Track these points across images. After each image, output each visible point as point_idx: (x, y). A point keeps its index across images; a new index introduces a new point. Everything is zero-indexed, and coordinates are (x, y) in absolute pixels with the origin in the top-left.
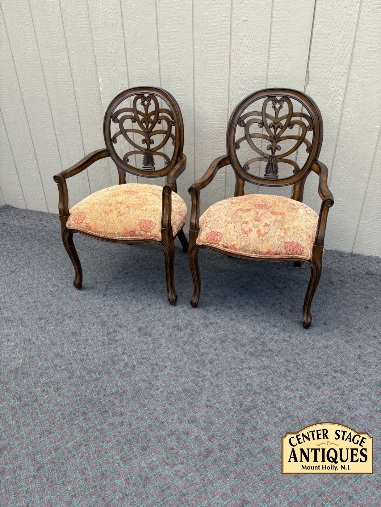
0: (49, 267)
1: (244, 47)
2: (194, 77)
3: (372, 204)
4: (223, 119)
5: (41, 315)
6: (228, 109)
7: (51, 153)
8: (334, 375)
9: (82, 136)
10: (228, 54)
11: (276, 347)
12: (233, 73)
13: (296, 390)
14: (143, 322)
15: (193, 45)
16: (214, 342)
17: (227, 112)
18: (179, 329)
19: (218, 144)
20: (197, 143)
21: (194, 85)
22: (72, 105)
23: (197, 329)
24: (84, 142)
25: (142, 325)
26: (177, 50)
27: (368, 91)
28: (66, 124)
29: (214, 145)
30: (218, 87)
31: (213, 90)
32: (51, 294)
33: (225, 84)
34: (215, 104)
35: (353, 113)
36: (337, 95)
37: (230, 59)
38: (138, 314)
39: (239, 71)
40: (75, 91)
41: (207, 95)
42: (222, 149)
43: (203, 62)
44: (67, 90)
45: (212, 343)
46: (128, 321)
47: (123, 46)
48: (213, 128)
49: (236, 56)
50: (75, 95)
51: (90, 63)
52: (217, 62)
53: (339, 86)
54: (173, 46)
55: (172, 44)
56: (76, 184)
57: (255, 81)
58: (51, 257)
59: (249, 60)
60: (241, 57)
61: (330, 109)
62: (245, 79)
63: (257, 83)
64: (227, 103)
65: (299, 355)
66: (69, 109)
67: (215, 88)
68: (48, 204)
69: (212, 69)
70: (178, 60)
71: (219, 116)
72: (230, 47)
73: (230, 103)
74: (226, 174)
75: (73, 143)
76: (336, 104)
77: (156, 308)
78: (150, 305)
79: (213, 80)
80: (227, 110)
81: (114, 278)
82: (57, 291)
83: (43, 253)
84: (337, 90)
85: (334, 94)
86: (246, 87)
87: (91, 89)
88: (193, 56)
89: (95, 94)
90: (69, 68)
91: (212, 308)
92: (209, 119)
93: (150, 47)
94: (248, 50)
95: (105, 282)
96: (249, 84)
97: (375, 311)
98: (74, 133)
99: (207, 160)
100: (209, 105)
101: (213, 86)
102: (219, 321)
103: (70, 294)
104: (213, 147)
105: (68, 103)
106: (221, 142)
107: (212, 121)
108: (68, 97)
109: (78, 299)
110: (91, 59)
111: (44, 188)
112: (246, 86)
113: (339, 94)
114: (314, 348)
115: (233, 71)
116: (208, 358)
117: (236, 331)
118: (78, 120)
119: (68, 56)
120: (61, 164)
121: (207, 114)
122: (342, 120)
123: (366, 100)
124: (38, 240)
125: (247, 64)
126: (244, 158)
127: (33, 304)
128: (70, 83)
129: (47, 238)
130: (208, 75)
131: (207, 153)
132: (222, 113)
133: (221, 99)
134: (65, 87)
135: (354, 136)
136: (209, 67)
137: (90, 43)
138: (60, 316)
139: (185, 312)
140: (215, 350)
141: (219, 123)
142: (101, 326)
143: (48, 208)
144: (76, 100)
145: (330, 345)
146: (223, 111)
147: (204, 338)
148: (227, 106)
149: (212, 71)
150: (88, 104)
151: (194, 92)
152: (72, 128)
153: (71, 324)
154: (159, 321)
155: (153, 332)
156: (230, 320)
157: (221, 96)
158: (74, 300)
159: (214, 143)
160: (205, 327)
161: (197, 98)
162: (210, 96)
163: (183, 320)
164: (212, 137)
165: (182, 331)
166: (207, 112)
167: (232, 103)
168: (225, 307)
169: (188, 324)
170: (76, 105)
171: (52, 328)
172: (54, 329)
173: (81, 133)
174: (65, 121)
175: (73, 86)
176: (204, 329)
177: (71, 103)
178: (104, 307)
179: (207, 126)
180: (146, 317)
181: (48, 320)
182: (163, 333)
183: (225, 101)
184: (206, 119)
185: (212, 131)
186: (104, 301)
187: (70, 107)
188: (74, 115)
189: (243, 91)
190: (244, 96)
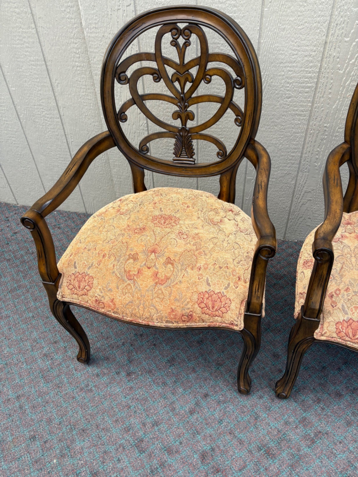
0: (33, 317)
4: (312, 62)
5: (33, 430)
6: (326, 43)
7: (7, 121)
9: (54, 94)
14: (204, 438)
17: (322, 49)
18: (269, 454)
19: (295, 107)
22: (31, 40)
24: (60, 105)
25: (204, 446)
28: (24, 74)
29: (287, 108)
31: (301, 6)
32: (44, 377)
34: (301, 34)
38: (193, 419)
40: (33, 15)
41: (287, 16)
42: (301, 115)
44: (18, 14)
46: (179, 436)
48: (291, 78)
50: (34, 22)
56: (53, 167)
58: (32, 294)
66: (27, 47)
68: (14, 193)
71: (306, 56)
73: (331, 32)
74: (302, 153)
75: (40, 105)
77: (219, 403)
78: (206, 396)
80: (323, 46)
81: (136, 334)
82: (52, 368)
83: (20, 287)
87: (63, 9)
89: (71, 18)
91: (309, 398)
92: (286, 62)
95: (123, 344)
98: (40, 88)
99: (271, 132)
100: (289, 35)
102: (329, 429)
103: (73, 374)
104: (286, 112)
105: (24, 37)
106: (301, 104)
107: (290, 67)
108: (22, 26)
109: (87, 386)
111: (5, 172)
118: (44, 67)
120: (26, 138)
121: (282, 54)
124: (8, 260)
126: (339, 128)
127: (17, 404)
129: (22, 256)
131: (273, 122)
132: (312, 50)
133: (315, 25)
134: (15, 8)
138: (64, 430)
139: (268, 409)
141: (304, 71)
142: (137, 451)
143: (15, 198)
144: (37, 32)
146: (315, 46)
148: (324, 38)
150: (59, 38)
151: (262, 11)
152: (35, 80)
153: (85, 450)
154: (230, 433)
155: (227, 463)
156: (347, 425)
157: (315, 19)
158: (82, 389)
159: (288, 105)
160: (311, 444)
161: (267, 23)
162: (294, 18)
163: (270, 430)
164: (287, 95)
165: (273, 456)
166: (283, 50)
167: (335, 32)
168: (329, 394)
169: (281, 438)
170: (38, 40)
171: (55, 461)
172: (60, 464)
173: (53, 90)
174: (23, 68)
175: (30, 5)
176: (309, 450)
177: (29, 37)
178: (133, 404)
179: (280, 76)
180: (207, 424)
181: (45, 442)
182: (245, 467)
183: (321, 27)
184: (280, 63)
185: (288, 85)
186: (131, 388)
187: (27, 45)
188: (37, 58)
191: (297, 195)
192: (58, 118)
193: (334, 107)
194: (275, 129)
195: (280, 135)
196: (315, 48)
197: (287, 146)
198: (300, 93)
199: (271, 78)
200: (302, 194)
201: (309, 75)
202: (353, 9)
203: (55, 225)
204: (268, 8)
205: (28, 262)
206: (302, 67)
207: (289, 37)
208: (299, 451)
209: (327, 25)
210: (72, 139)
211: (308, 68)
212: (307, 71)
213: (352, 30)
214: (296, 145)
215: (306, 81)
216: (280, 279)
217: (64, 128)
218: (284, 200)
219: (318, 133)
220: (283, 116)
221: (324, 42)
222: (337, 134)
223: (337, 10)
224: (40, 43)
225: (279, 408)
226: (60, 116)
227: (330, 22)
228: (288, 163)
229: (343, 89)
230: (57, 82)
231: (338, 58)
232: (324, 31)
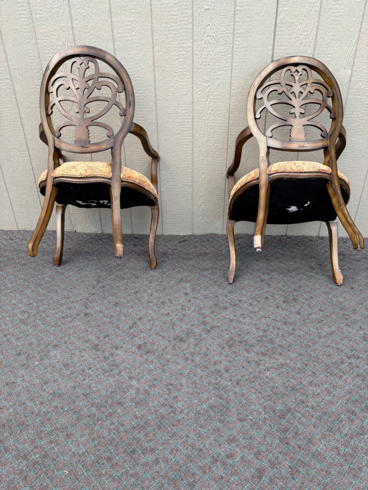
0: (11, 292)
1: (207, 37)
2: (154, 70)
4: (187, 113)
5: (19, 350)
8: (349, 361)
9: (26, 140)
10: (191, 45)
11: (285, 342)
12: (196, 64)
13: (320, 384)
14: (140, 339)
15: (153, 35)
16: (223, 348)
17: (191, 106)
18: (181, 340)
19: (183, 140)
20: (161, 139)
21: (155, 78)
22: (12, 105)
24: (29, 147)
25: (139, 342)
26: (135, 41)
29: (178, 141)
30: (180, 80)
31: (175, 83)
32: (23, 323)
33: (188, 76)
34: (178, 98)
37: (193, 50)
38: (131, 331)
39: (202, 62)
40: (14, 90)
41: (169, 88)
42: (187, 145)
43: (164, 54)
44: (4, 89)
45: (220, 349)
46: (123, 340)
47: (72, 37)
48: (177, 123)
49: (199, 46)
50: (15, 95)
51: (32, 58)
52: (179, 53)
54: (129, 36)
55: (129, 35)
56: (22, 194)
57: (220, 72)
58: (9, 280)
59: (213, 51)
60: (204, 48)
62: (209, 70)
63: (221, 75)
64: (191, 97)
65: (309, 346)
66: (9, 110)
67: (178, 81)
69: (174, 61)
70: (136, 51)
71: (183, 110)
72: (193, 37)
73: (194, 96)
74: (193, 170)
75: (15, 148)
79: (176, 73)
80: (191, 104)
81: (90, 294)
82: (28, 318)
86: (211, 79)
88: (153, 48)
90: (6, 64)
92: (173, 114)
93: (104, 38)
94: (212, 40)
95: (81, 300)
96: (214, 76)
98: (16, 137)
99: (171, 157)
100: (172, 99)
101: (176, 79)
102: (219, 324)
103: (45, 319)
104: (178, 143)
105: (7, 104)
106: (186, 138)
107: (176, 116)
109: (56, 324)
110: (33, 53)
112: (210, 78)
114: (320, 337)
115: (196, 63)
116: (223, 367)
117: (240, 332)
118: (20, 123)
119: (5, 51)
121: (169, 109)
125: (211, 55)
128: (8, 81)
130: (169, 68)
131: (171, 150)
132: (186, 107)
133: (185, 93)
134: (2, 86)
136: (170, 59)
137: (30, 35)
138: (42, 347)
140: (226, 356)
142: (94, 351)
144: (16, 101)
145: (334, 332)
146: (187, 104)
147: (210, 345)
148: (191, 99)
149: (174, 63)
150: (31, 104)
151: (155, 86)
152: (13, 131)
153: (58, 355)
154: (156, 334)
155: (154, 348)
157: (184, 90)
158: (52, 326)
159: (179, 139)
160: (208, 333)
161: (158, 92)
162: (173, 90)
163: (182, 329)
164: (177, 133)
165: (185, 341)
166: (170, 107)
167: (196, 96)
169: (189, 332)
170: (17, 106)
171: (37, 363)
172: (40, 364)
173: (25, 137)
174: (4, 124)
175: (13, 84)
176: (207, 336)
177: (10, 103)
178: (90, 329)
179: (171, 121)
180: (141, 332)
181: (28, 355)
182: (166, 348)
183: (189, 94)
184: (170, 114)
185: (177, 127)
186: (88, 321)
187: (9, 108)
188: (15, 117)
189: (207, 83)
190: (209, 88)
191: (195, 200)
192: (28, 157)
193: (205, 139)
194: (173, 154)
195: (177, 158)
197: (183, 165)
198: (184, 131)
199: (166, 123)
200: (198, 198)
201: (187, 120)
203: (22, 239)
205: (3, 262)
206: (182, 116)
208: (200, 337)
210: (37, 171)
211: (185, 116)
212: (185, 118)
213: (205, 95)
214: (188, 164)
215: (186, 124)
216: (190, 255)
217: (31, 164)
218: (187, 204)
219: (199, 156)
220: (177, 146)
221: (192, 102)
223: (195, 85)
224: (18, 107)
226: (29, 155)
227: (193, 92)
228: (185, 177)
229: (208, 128)
230: (28, 132)
231: (201, 110)
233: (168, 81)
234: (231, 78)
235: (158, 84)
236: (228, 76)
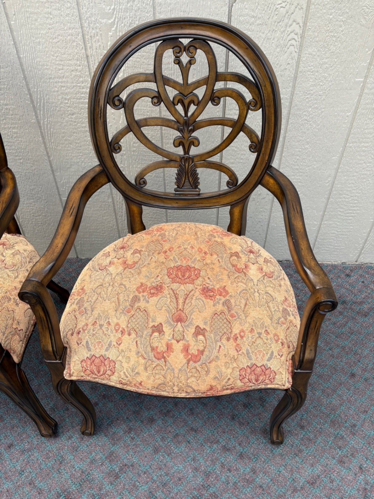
3: (341, 198)
4: (81, 77)
6: (87, 56)
17: (86, 63)
20: (44, 122)
21: (5, 8)
23: (100, 489)
27: (347, 13)
29: (75, 125)
30: (56, 12)
31: (48, 18)
33: (69, 5)
34: (58, 47)
35: (319, 56)
36: (290, 23)
41: (37, 29)
48: (67, 94)
53: (295, 4)
61: (278, 50)
64: (83, 46)
71: (73, 71)
73: (89, 45)
76: (289, 41)
77: (23, 452)
78: (10, 446)
80: (85, 59)
84: (290, 12)
85: (286, 21)
86: (114, 9)
92: (55, 78)
97: (366, 380)
99: (68, 150)
100: (47, 49)
102: (135, 460)
104: (76, 129)
107: (61, 82)
112: (113, 7)
113: (294, 21)
117: (167, 478)
122: (300, 70)
123: (342, 31)
131: (66, 140)
132: (76, 64)
133: (69, 37)
135: (320, 97)
139: (75, 449)
141: (76, 86)
145: (319, 477)
148: (83, 51)
151: (10, 25)
154: (30, 484)
156: (155, 452)
157: (67, 31)
159: (75, 122)
160: (114, 481)
161: (19, 37)
162: (45, 31)
163: (74, 472)
164: (69, 112)
166: (47, 65)
167: (92, 44)
168: (142, 422)
169: (83, 480)
176: (111, 487)
179: (54, 92)
180: (6, 478)
183: (76, 40)
184: (49, 79)
185: (67, 101)
189: (109, 19)
190: (113, 29)
191: (119, 213)
193: (120, 122)
194: (70, 147)
195: (78, 153)
196: (78, 62)
197: (90, 164)
198: (82, 109)
199: (47, 95)
201: (83, 90)
202: (100, 20)
204: (14, 21)
206: (73, 83)
207: (48, 52)
209: (82, 38)
211: (79, 83)
212: (80, 86)
213: (108, 42)
215: (83, 97)
218: (108, 219)
220: (74, 133)
221: (85, 56)
222: (134, 149)
223: (85, 22)
225: (87, 446)
227: (83, 36)
232: (81, 43)
233: (31, 13)
234: (154, 8)
235: (15, 21)
236: (147, 4)
